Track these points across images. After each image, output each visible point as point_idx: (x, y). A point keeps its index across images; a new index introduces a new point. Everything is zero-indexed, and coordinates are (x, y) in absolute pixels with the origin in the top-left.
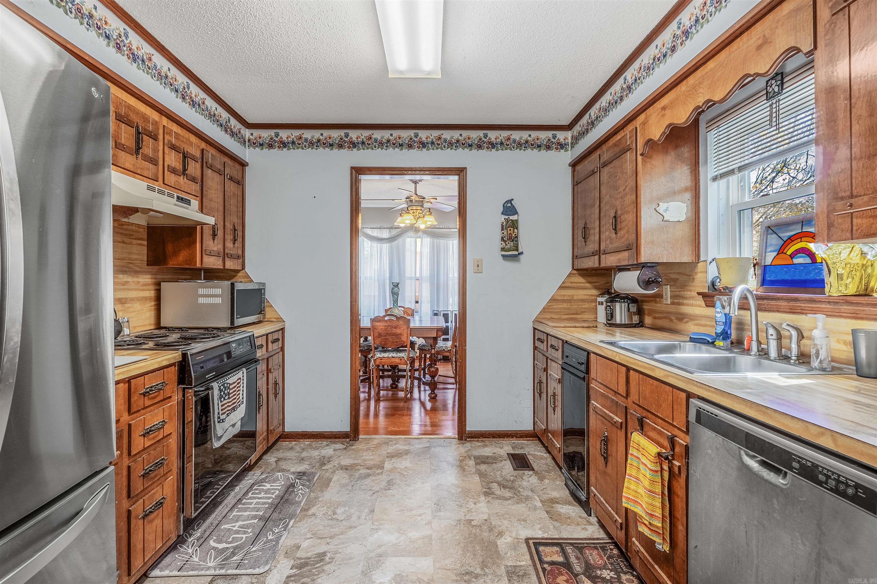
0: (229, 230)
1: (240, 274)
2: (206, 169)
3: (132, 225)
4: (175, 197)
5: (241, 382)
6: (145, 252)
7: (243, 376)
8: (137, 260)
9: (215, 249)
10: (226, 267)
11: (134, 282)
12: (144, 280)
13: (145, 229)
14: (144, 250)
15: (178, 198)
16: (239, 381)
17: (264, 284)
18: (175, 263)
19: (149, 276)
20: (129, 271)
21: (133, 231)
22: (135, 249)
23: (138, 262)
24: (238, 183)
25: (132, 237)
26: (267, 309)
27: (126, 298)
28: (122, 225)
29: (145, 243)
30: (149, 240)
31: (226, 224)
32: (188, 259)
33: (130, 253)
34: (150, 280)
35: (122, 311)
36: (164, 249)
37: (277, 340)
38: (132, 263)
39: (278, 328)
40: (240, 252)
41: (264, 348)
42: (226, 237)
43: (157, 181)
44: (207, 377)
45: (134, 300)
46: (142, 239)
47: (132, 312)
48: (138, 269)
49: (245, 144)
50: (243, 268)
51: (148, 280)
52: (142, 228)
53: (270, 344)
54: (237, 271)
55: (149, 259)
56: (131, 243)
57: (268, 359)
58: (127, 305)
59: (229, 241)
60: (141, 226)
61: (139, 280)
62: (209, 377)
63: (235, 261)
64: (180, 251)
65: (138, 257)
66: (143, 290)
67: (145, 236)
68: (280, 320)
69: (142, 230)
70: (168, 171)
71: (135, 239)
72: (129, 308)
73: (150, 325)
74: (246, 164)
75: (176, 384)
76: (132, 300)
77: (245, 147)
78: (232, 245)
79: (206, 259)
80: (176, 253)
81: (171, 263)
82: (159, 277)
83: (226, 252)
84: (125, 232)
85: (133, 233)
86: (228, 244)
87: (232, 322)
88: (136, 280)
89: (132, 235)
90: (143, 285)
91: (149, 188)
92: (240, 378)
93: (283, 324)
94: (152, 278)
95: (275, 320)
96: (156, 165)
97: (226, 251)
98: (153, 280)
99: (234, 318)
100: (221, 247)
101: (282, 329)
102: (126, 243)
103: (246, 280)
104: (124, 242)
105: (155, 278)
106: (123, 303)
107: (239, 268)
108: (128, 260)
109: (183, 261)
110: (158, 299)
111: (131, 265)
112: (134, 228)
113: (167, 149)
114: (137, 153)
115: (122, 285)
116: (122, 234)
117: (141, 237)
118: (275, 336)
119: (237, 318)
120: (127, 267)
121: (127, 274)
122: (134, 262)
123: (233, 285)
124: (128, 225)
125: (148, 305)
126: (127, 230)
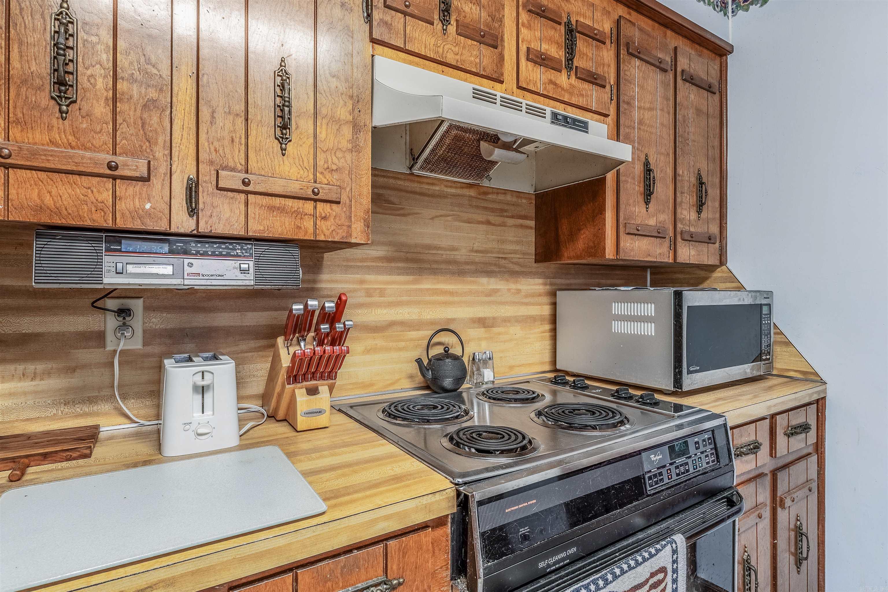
0: (686, 184)
1: (717, 274)
2: (627, 57)
3: (505, 194)
4: (548, 115)
5: (669, 579)
6: (532, 238)
7: (675, 562)
8: (515, 252)
9: (652, 222)
10: (680, 260)
11: (509, 290)
12: (529, 287)
13: (530, 199)
14: (531, 237)
15: (555, 116)
16: (661, 576)
17: (769, 294)
18: (572, 254)
19: (540, 281)
20: (499, 272)
21: (508, 204)
22: (511, 235)
23: (518, 256)
24: (709, 89)
25: (505, 214)
26: (777, 350)
27: (494, 318)
28: (486, 193)
29: (532, 223)
30: (538, 218)
31: (680, 171)
32: (591, 244)
33: (503, 242)
34: (541, 287)
35: (486, 338)
36: (557, 229)
37: (805, 428)
38: (505, 258)
39: (807, 400)
40: (714, 229)
41: (765, 449)
42: (679, 200)
43: (502, 82)
44: (541, 565)
45: (509, 321)
46: (525, 217)
47: (505, 342)
48: (517, 268)
49: (726, 7)
50: (722, 262)
51: (537, 287)
52: (526, 198)
53: (781, 440)
54: (711, 268)
55: (538, 252)
56: (503, 225)
57: (774, 473)
58: (495, 330)
59: (685, 206)
60: (522, 195)
61: (519, 287)
62: (549, 566)
63: (704, 247)
64: (579, 230)
65: (518, 248)
66: (527, 304)
67: (532, 212)
68: (813, 377)
69: (524, 201)
70: (528, 59)
71: (512, 217)
72: (499, 334)
73: (543, 363)
74: (728, 48)
75: (449, 572)
76: (507, 320)
77: (725, 14)
78: (693, 215)
79: (627, 243)
80: (573, 236)
81: (566, 255)
82: (558, 281)
83: (678, 230)
84: (490, 205)
85: (506, 207)
86: (685, 213)
87: (678, 381)
88: (513, 286)
89: (506, 211)
90: (526, 296)
91: (478, 95)
92: (663, 570)
93: (822, 388)
94: (545, 284)
95: (799, 376)
96: (496, 47)
97: (679, 226)
98: (548, 287)
99: (680, 373)
100: (666, 218)
101: (817, 401)
102: (494, 225)
103: (729, 285)
104: (488, 223)
105: (551, 284)
106: (488, 327)
107: (713, 260)
108: (498, 252)
109: (583, 250)
110: (554, 320)
111: (503, 262)
112: (509, 198)
113: (524, 16)
114: (445, 21)
115: (486, 296)
116: (485, 208)
117: (523, 213)
118: (797, 419)
119: (689, 372)
120: (495, 265)
121: (496, 277)
122: (509, 256)
123: (678, 295)
124: (498, 193)
125: (537, 330)
126: (494, 201)
